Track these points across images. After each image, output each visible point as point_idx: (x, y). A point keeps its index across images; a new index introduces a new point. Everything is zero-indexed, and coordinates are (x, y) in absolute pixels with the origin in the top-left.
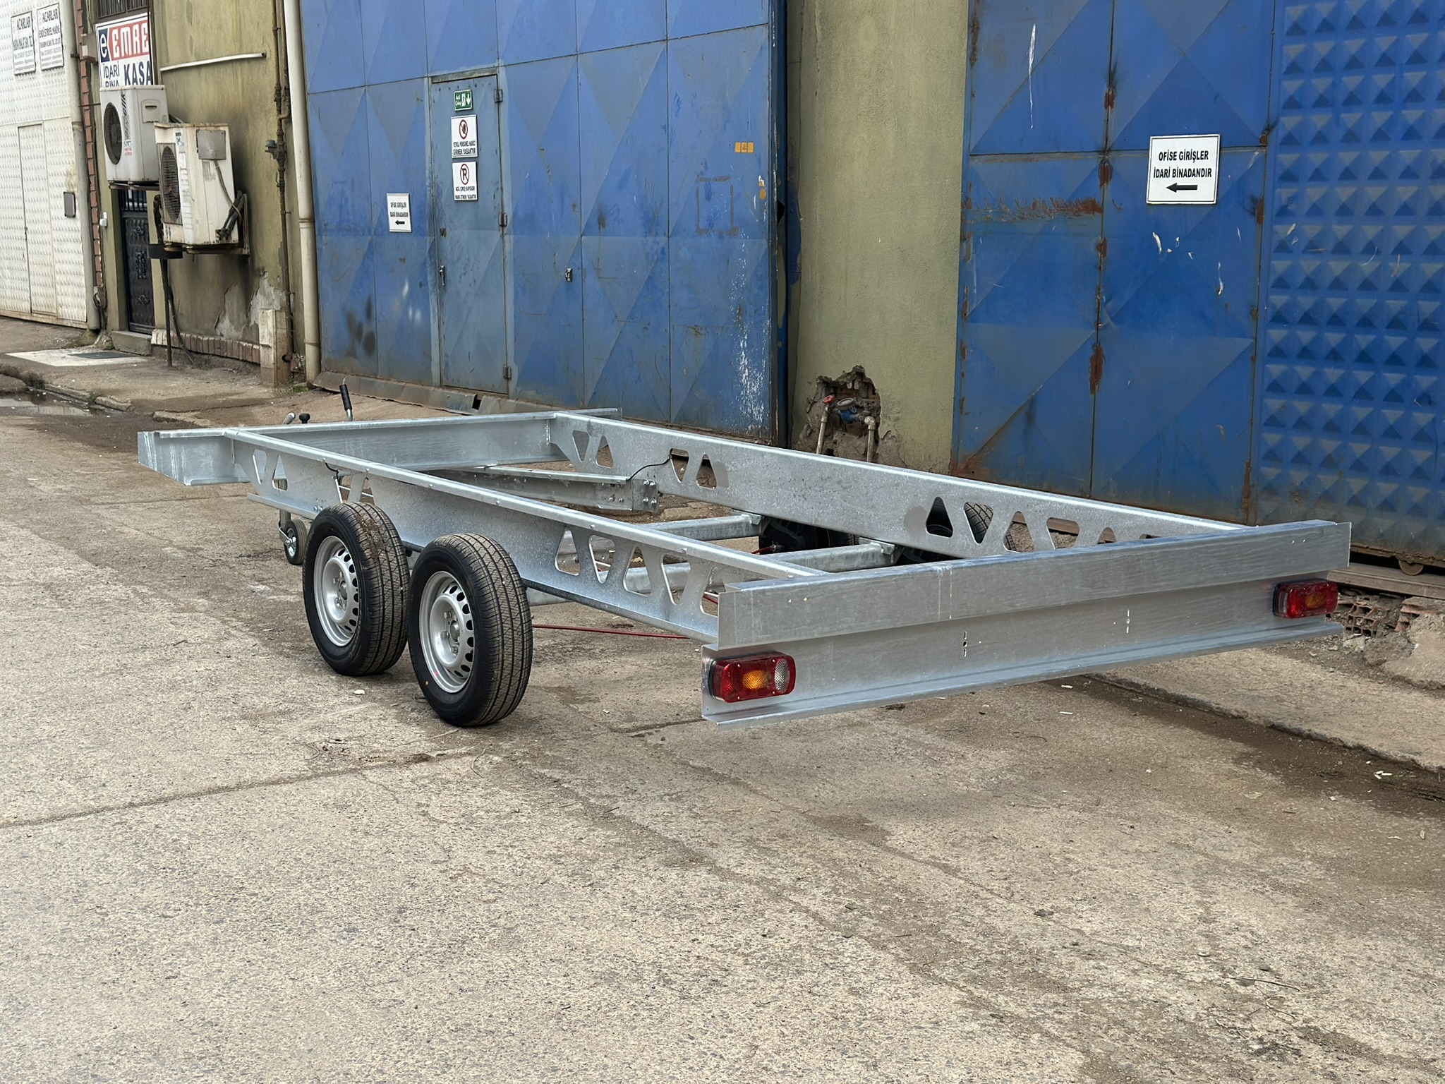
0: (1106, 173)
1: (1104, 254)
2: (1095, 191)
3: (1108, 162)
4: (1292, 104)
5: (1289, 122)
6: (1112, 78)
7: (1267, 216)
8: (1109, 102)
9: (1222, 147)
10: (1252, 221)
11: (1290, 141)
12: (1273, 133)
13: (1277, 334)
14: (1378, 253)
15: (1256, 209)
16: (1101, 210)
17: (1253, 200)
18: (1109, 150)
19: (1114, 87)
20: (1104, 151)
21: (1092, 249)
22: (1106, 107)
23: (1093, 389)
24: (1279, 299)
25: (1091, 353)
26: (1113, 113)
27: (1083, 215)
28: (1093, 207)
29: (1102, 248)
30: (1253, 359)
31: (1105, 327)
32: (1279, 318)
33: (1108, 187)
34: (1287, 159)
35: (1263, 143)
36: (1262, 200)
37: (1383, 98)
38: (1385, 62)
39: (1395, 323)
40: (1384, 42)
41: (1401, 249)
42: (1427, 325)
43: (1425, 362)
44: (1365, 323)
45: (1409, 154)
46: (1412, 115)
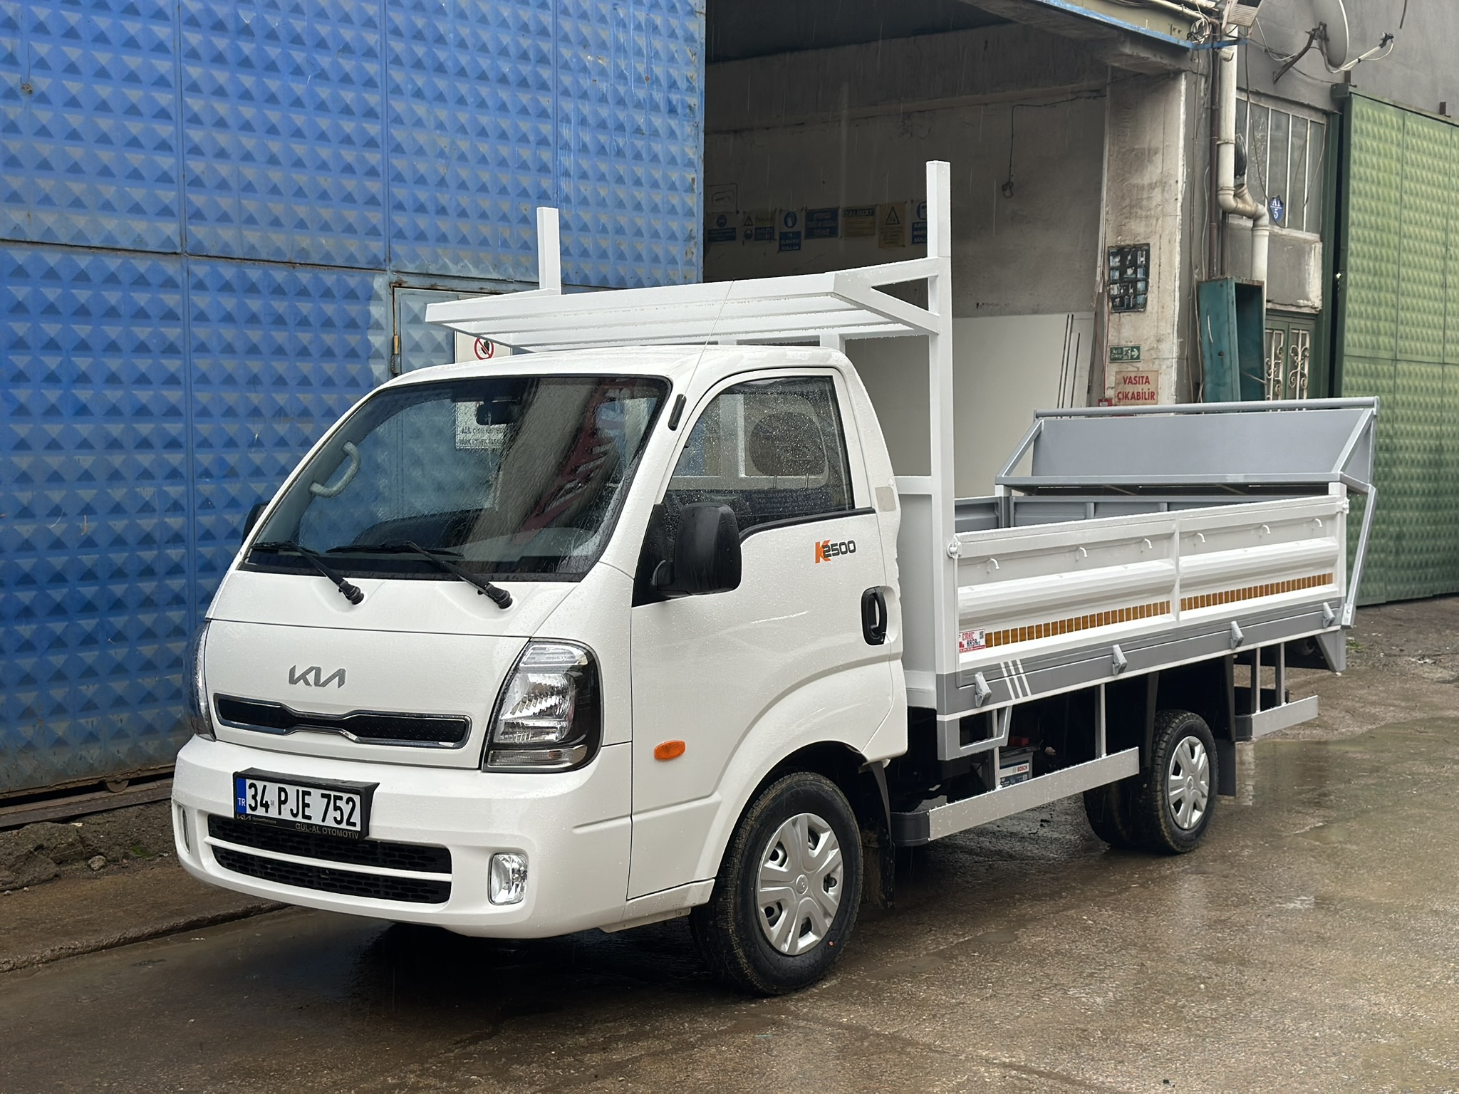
14: (65, 515)
37: (52, 379)
38: (52, 346)
39: (88, 576)
40: (51, 329)
41: (88, 510)
42: (118, 574)
43: (117, 605)
44: (58, 578)
45: (84, 429)
46: (83, 394)
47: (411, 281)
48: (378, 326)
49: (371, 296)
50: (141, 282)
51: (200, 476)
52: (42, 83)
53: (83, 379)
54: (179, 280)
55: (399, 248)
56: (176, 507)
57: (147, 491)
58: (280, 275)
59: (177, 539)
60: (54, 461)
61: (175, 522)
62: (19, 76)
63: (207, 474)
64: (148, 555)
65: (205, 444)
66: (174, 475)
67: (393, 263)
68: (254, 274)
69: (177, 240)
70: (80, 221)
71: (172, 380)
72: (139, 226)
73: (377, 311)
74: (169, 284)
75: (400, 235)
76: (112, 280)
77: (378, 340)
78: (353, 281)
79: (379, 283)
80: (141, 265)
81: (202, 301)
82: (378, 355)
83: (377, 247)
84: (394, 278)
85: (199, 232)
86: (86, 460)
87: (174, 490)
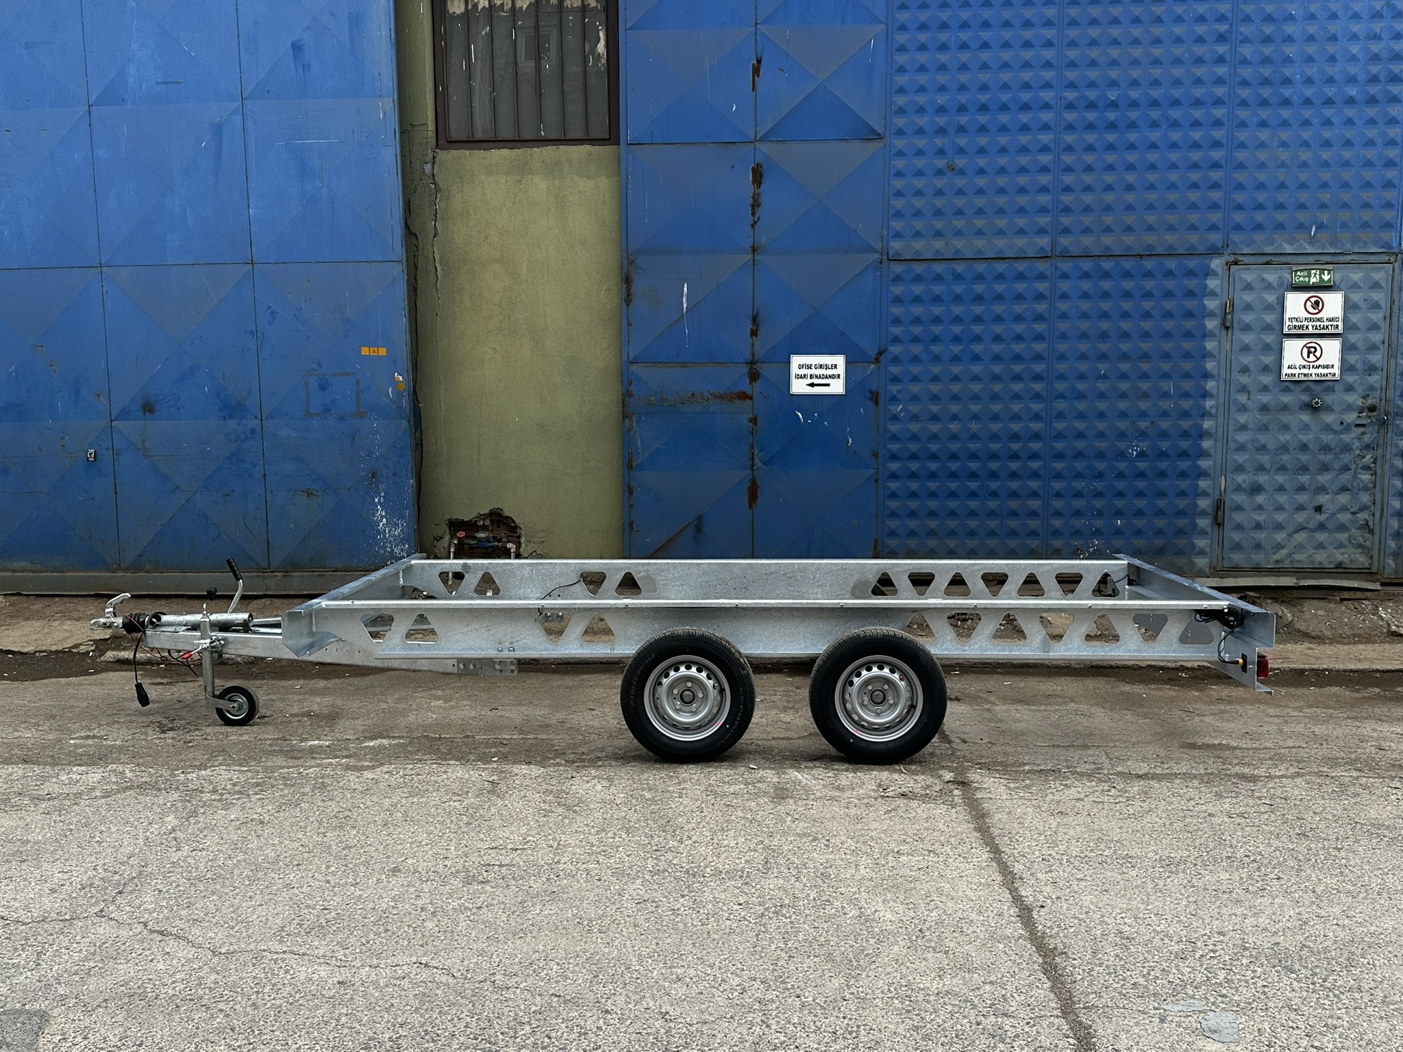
0: (754, 376)
1: (755, 424)
2: (745, 386)
3: (755, 369)
4: (896, 340)
5: (895, 350)
6: (755, 319)
7: (881, 400)
8: (754, 333)
9: (847, 363)
10: (871, 404)
11: (896, 360)
12: (884, 355)
13: (894, 466)
14: (960, 420)
15: (875, 398)
16: (751, 398)
17: (871, 392)
18: (756, 362)
19: (758, 325)
20: (751, 363)
21: (746, 421)
22: (751, 336)
23: (750, 507)
24: (894, 447)
25: (748, 484)
26: (757, 341)
27: (736, 401)
28: (744, 396)
29: (754, 421)
30: (876, 481)
31: (757, 469)
32: (894, 457)
33: (757, 386)
34: (895, 370)
35: (877, 360)
36: (878, 392)
37: (957, 339)
38: (957, 320)
39: (974, 456)
40: (957, 310)
41: (975, 417)
42: (994, 456)
43: (993, 475)
44: (954, 457)
45: (976, 369)
46: (977, 348)
47: (1246, 259)
48: (1213, 294)
49: (1208, 273)
50: (1021, 277)
51: (1057, 398)
52: (960, 162)
53: (977, 339)
54: (1048, 273)
55: (1236, 237)
56: (1037, 417)
57: (1017, 407)
58: (1128, 264)
59: (1036, 437)
60: (955, 388)
61: (1036, 426)
62: (945, 161)
63: (1061, 396)
64: (1015, 446)
65: (1061, 377)
66: (1037, 397)
67: (1230, 248)
68: (1107, 265)
69: (1048, 249)
70: (980, 243)
71: (1039, 337)
72: (1021, 242)
73: (1212, 283)
74: (1041, 277)
75: (1238, 227)
76: (1000, 277)
77: (1211, 304)
78: (1192, 263)
79: (1216, 264)
80: (1021, 266)
81: (1064, 286)
82: (1212, 314)
83: (1215, 238)
84: (1232, 258)
85: (1065, 241)
86: (976, 388)
87: (1037, 407)
